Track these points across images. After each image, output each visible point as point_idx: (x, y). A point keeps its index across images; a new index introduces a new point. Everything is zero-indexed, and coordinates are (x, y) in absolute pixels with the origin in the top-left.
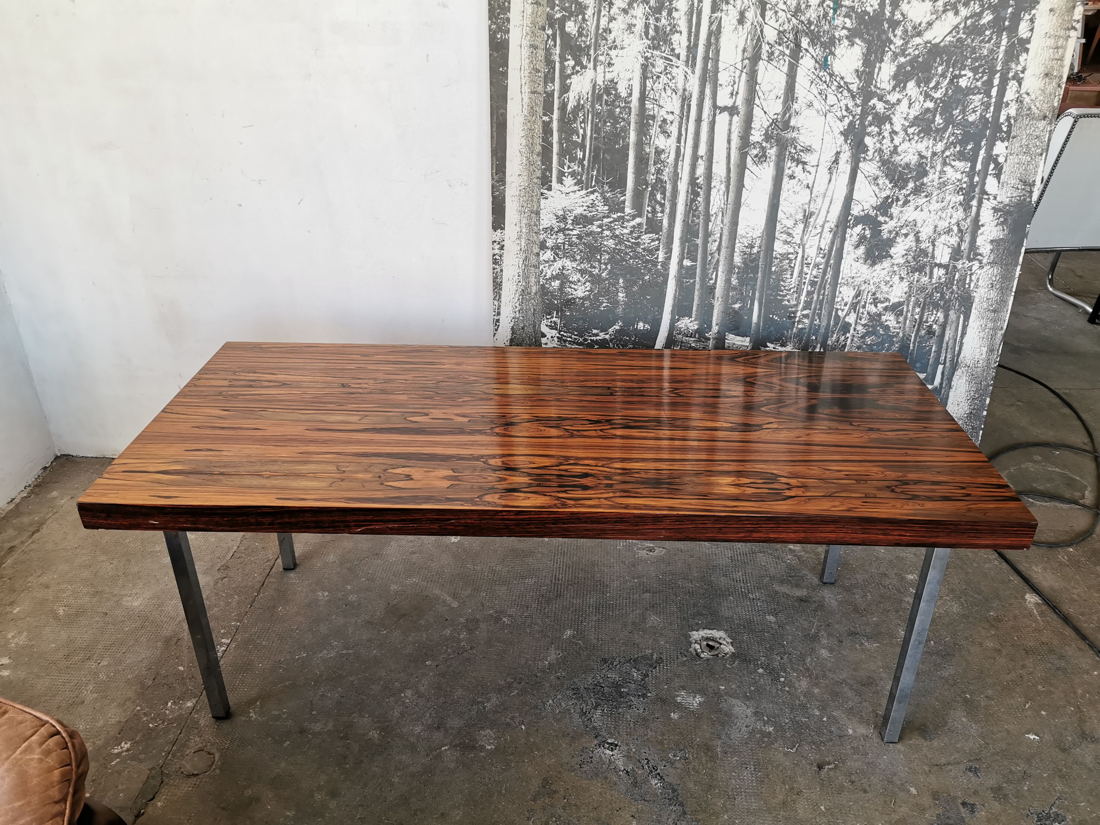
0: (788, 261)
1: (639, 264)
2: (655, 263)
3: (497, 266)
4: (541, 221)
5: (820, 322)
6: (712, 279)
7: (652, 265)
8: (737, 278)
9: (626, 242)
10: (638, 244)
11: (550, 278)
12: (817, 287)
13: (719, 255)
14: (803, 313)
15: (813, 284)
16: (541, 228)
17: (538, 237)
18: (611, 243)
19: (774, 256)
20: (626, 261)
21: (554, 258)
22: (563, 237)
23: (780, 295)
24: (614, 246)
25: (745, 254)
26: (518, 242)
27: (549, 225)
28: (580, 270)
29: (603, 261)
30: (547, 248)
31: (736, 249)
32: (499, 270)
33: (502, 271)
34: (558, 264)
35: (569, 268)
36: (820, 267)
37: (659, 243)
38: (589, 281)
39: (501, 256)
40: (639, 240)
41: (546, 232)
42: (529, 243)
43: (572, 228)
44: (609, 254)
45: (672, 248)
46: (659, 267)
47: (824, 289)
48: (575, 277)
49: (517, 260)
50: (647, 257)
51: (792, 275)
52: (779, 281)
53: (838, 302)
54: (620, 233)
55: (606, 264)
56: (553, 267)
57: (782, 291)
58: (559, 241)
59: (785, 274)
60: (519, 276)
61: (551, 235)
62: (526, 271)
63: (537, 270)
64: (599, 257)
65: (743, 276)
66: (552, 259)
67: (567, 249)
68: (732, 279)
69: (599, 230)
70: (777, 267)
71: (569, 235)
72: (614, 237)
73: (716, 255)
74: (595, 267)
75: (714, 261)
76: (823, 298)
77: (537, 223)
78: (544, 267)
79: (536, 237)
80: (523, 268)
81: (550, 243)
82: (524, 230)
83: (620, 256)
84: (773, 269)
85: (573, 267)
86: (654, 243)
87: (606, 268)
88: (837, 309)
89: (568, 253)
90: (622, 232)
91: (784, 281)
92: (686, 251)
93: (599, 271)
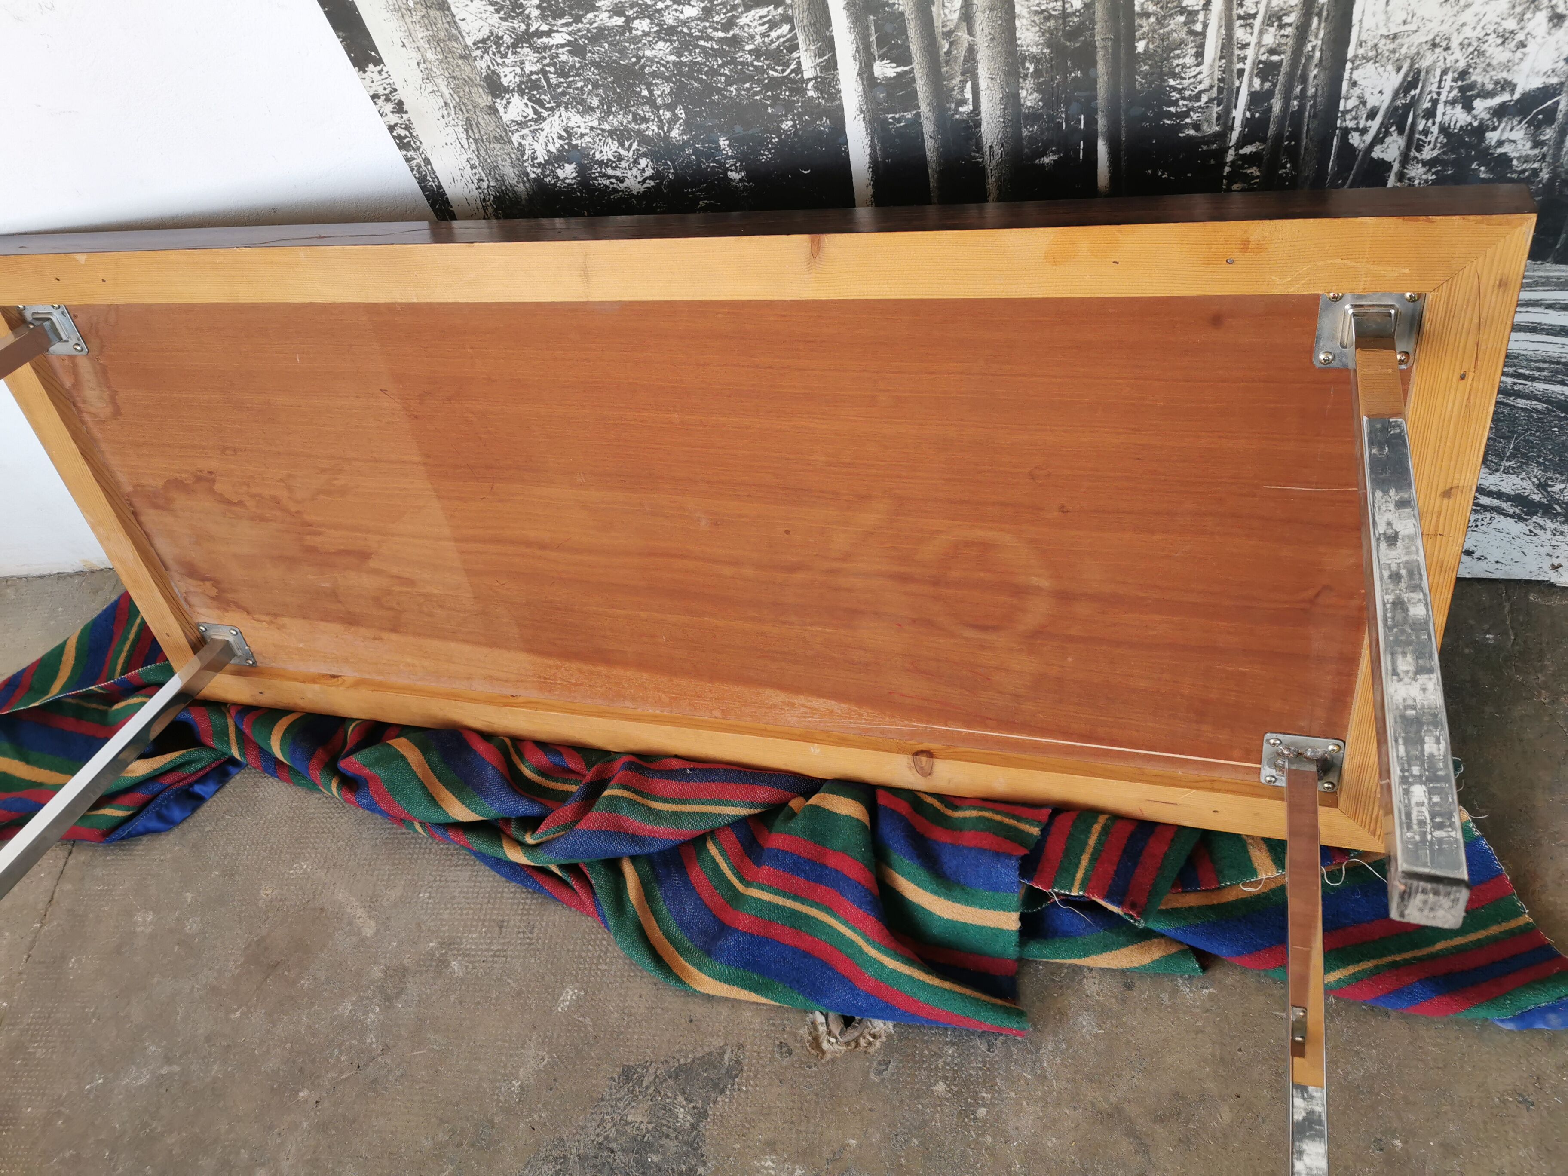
0: (1182, 19)
1: (756, 93)
2: (797, 85)
3: (411, 153)
4: (460, 23)
5: (1294, 167)
6: (963, 102)
7: (791, 90)
8: (1038, 89)
9: (702, 43)
10: (735, 42)
11: (547, 162)
12: (1281, 78)
13: (970, 33)
14: (1241, 152)
15: (1266, 70)
16: (469, 42)
17: (473, 68)
18: (662, 50)
19: (1137, 9)
20: (719, 91)
21: (536, 112)
22: (533, 56)
23: (1170, 115)
24: (673, 58)
25: (1048, 18)
26: (430, 87)
27: (485, 33)
28: (612, 133)
29: (659, 101)
30: (507, 90)
31: (1018, 9)
32: (419, 160)
33: (427, 161)
34: (553, 126)
35: (584, 131)
36: (1286, 20)
37: (792, 29)
38: (645, 155)
39: (407, 128)
40: (736, 30)
41: (486, 51)
42: (458, 87)
43: (544, 27)
44: (667, 80)
45: (831, 40)
46: (811, 93)
47: (1304, 80)
48: (605, 149)
49: (450, 130)
50: (771, 73)
51: (1199, 55)
52: (1162, 77)
53: (1350, 111)
54: (677, 19)
55: (670, 107)
56: (544, 134)
57: (1175, 103)
58: (529, 68)
59: (1178, 57)
60: (473, 167)
61: (504, 56)
62: (483, 153)
63: (508, 148)
64: (645, 93)
65: (1053, 79)
66: (532, 115)
67: (558, 85)
68: (1023, 93)
69: (620, 21)
70: (1152, 40)
71: (546, 48)
72: (667, 32)
73: (963, 35)
74: (645, 120)
75: (961, 53)
76: (1302, 107)
77: (454, 31)
78: (523, 137)
79: (468, 69)
80: (473, 146)
81: (510, 77)
82: (430, 56)
83: (700, 81)
84: (1141, 46)
85: (592, 128)
86: (779, 32)
87: (675, 119)
88: (1346, 131)
89: (564, 94)
90: (682, 17)
91: (1175, 76)
92: (873, 38)
93: (661, 127)
